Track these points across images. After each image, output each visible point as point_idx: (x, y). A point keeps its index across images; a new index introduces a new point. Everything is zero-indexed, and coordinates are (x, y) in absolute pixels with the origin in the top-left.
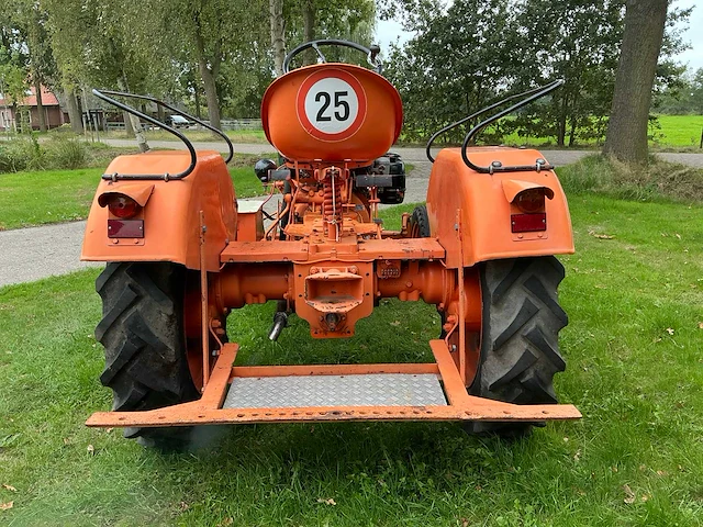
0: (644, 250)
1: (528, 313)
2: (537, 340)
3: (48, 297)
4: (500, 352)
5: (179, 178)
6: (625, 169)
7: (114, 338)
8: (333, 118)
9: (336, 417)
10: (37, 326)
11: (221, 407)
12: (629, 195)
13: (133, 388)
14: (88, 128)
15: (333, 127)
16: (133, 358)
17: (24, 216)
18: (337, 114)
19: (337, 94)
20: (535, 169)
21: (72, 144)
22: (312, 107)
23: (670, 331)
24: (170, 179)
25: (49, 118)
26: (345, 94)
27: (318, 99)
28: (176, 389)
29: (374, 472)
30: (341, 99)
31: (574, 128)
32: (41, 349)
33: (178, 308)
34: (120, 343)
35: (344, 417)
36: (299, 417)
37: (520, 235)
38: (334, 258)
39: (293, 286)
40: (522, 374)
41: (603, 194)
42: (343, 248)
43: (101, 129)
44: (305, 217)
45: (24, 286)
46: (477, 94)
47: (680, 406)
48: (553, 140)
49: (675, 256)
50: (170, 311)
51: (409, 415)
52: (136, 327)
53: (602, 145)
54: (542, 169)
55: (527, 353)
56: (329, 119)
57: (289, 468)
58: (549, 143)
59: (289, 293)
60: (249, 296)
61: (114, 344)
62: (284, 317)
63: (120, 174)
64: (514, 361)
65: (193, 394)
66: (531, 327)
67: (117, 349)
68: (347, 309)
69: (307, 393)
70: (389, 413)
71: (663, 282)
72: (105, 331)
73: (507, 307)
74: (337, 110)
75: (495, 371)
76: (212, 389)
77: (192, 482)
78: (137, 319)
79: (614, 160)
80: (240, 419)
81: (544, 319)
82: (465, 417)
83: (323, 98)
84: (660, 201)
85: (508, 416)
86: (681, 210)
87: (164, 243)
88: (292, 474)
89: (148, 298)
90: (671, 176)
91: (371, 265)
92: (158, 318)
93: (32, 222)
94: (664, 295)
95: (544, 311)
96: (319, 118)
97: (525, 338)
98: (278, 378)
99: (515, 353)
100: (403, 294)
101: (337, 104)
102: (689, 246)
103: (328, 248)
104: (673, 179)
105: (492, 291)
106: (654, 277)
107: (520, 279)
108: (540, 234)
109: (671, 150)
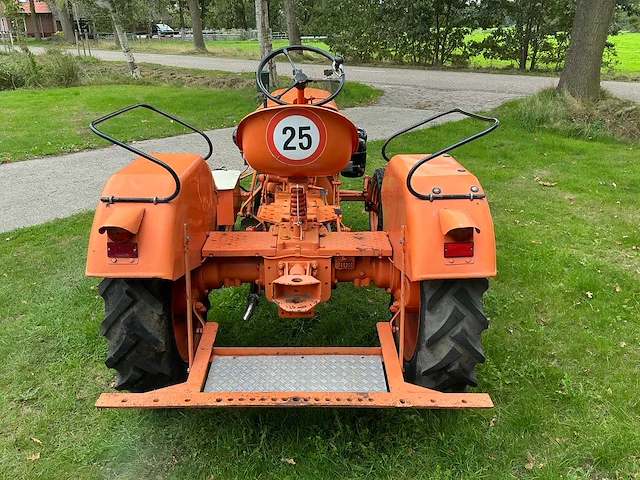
0: (581, 200)
1: (456, 318)
2: (462, 340)
3: (54, 242)
4: (432, 347)
5: (166, 201)
6: (577, 105)
7: (115, 333)
8: (298, 147)
9: (296, 404)
10: (47, 274)
11: (202, 390)
12: (577, 134)
13: (131, 372)
14: (79, 39)
15: (298, 155)
16: (131, 350)
17: (27, 145)
18: (301, 145)
19: (301, 129)
20: (469, 198)
21: (65, 59)
22: (279, 139)
23: (590, 294)
24: (158, 202)
25: (43, 26)
26: (308, 128)
27: (284, 132)
28: (167, 371)
29: (327, 435)
30: (304, 132)
31: (535, 52)
32: (52, 299)
33: (167, 309)
34: (121, 337)
35: (302, 404)
36: (265, 403)
37: (451, 260)
38: (298, 255)
39: (263, 274)
40: (449, 366)
41: (554, 131)
42: (306, 245)
43: (91, 37)
44: (276, 195)
45: (32, 229)
46: (447, 15)
47: (585, 374)
48: (516, 63)
49: (607, 208)
50: (160, 312)
51: (355, 403)
52: (133, 326)
53: (560, 70)
54: (475, 197)
55: (453, 350)
56: (294, 148)
57: (259, 430)
58: (512, 66)
59: (261, 280)
60: (227, 281)
61: (116, 337)
62: (255, 298)
63: (117, 197)
64: (443, 355)
65: (180, 376)
66: (458, 330)
67: (118, 342)
68: (307, 309)
69: (273, 374)
70: (338, 400)
71: (592, 237)
72: (108, 326)
73: (440, 313)
74: (301, 141)
75: (427, 361)
76: (196, 371)
77: (180, 438)
78: (133, 318)
79: (567, 95)
80: (219, 404)
81: (469, 324)
82: (400, 405)
83: (289, 132)
84: (604, 140)
85: (433, 404)
86: (622, 152)
87: (154, 263)
88: (261, 435)
89: (142, 302)
90: (619, 112)
91: (330, 261)
92: (152, 319)
93: (34, 153)
94: (591, 252)
95: (469, 316)
96: (286, 148)
97: (453, 339)
98: (250, 357)
99: (445, 349)
100: (357, 281)
101: (301, 137)
102: (622, 196)
103: (293, 245)
104: (619, 116)
105: (428, 298)
106: (585, 231)
107: (450, 291)
108: (468, 259)
109: (624, 79)
